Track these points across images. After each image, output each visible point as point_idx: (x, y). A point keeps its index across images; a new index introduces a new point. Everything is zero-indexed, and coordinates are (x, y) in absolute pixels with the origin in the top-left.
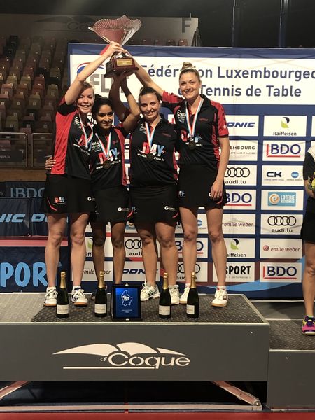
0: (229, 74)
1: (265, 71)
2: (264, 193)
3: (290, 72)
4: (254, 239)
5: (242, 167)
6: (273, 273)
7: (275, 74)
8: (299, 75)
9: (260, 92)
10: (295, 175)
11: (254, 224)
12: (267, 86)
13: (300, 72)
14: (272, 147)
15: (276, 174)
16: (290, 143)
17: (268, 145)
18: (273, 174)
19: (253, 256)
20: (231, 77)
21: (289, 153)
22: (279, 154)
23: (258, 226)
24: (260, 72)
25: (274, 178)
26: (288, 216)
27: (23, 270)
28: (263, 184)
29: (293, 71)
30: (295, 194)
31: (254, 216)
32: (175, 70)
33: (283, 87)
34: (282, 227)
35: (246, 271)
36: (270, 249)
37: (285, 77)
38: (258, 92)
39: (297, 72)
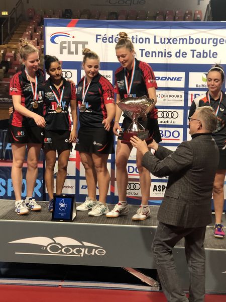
0: (163, 41)
1: (190, 39)
3: (209, 39)
5: (172, 110)
7: (198, 41)
8: (216, 42)
9: (186, 54)
12: (191, 50)
13: (217, 39)
14: (195, 96)
17: (192, 95)
20: (164, 43)
24: (186, 39)
27: (24, 184)
28: (188, 124)
29: (211, 39)
33: (204, 51)
37: (205, 43)
38: (184, 55)
39: (214, 39)
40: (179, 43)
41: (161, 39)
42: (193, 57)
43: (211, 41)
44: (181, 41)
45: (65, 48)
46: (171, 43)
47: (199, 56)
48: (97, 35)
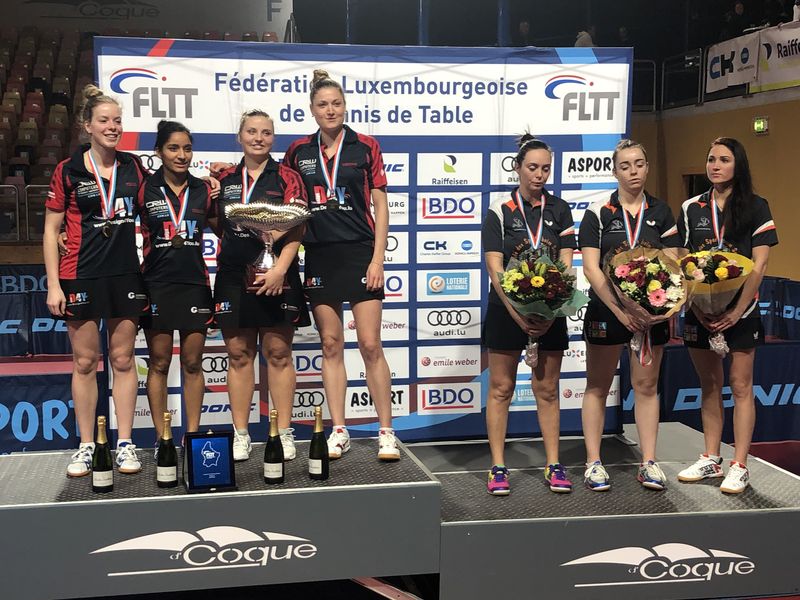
0: (361, 88)
1: (417, 83)
2: (421, 275)
3: (455, 84)
4: (407, 349)
6: (436, 400)
7: (433, 88)
8: (469, 89)
9: (410, 116)
10: (467, 245)
11: (407, 324)
12: (420, 107)
13: (470, 84)
14: (431, 202)
15: (438, 246)
16: (458, 196)
17: (424, 200)
18: (434, 246)
19: (406, 375)
20: (364, 91)
21: (458, 213)
22: (442, 213)
23: (413, 328)
24: (408, 83)
25: (435, 251)
26: (459, 309)
27: (25, 414)
28: (418, 262)
29: (460, 83)
30: (467, 275)
31: (406, 312)
32: (273, 81)
33: (445, 107)
34: (449, 328)
35: (396, 399)
36: (432, 363)
37: (448, 92)
38: (406, 116)
39: (466, 84)
40: (396, 92)
41: (357, 82)
42: (424, 121)
43: (459, 88)
44: (399, 87)
45: (146, 103)
46: (377, 92)
47: (436, 119)
48: (218, 75)
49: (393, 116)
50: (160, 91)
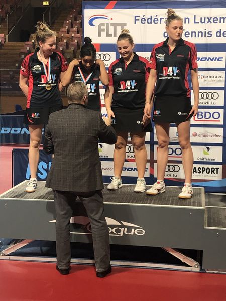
4: (222, 147)
5: (213, 91)
11: (222, 135)
20: (205, 22)
23: (225, 137)
31: (222, 130)
38: (225, 34)
41: (201, 18)
45: (103, 30)
46: (211, 22)
48: (135, 17)
49: (219, 34)
50: (110, 25)
